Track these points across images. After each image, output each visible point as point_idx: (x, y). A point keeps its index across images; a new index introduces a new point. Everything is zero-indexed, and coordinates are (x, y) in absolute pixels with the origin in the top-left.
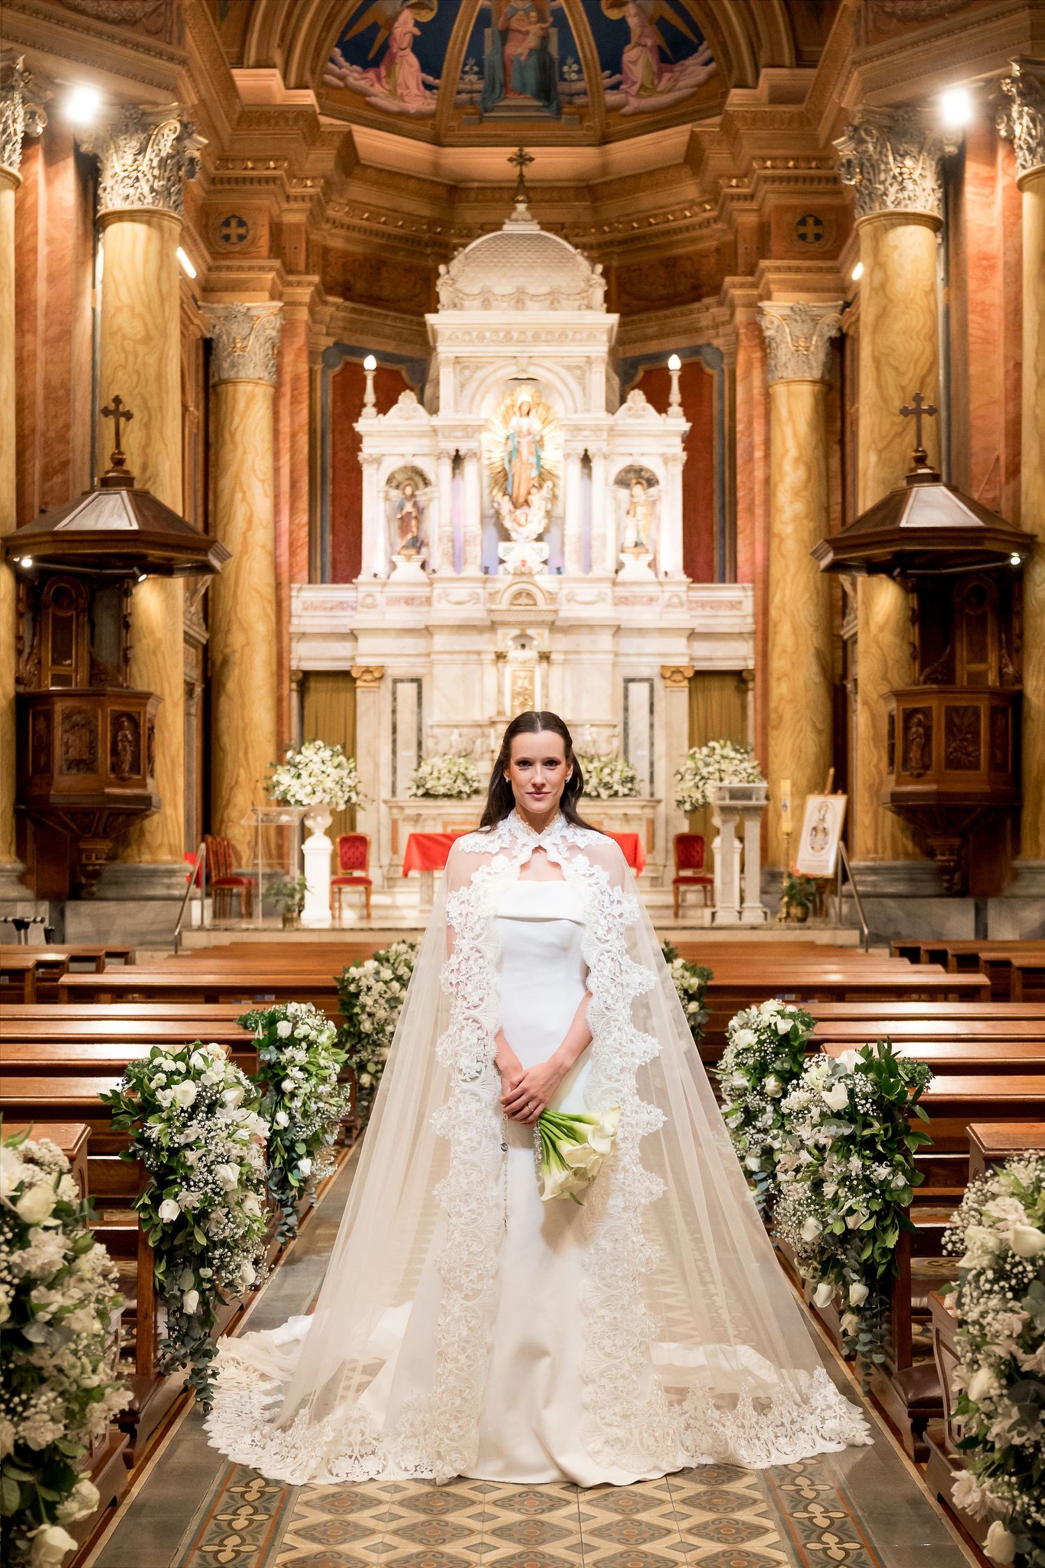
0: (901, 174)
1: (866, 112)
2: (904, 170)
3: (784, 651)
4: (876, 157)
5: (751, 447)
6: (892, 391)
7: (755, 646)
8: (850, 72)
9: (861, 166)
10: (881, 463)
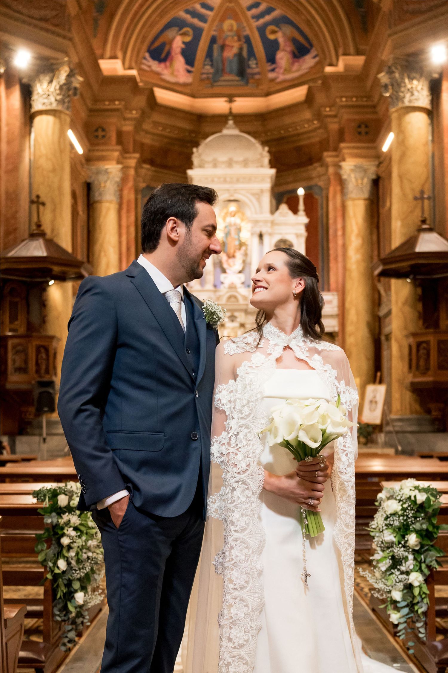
0: (412, 88)
1: (396, 58)
2: (414, 86)
4: (399, 80)
6: (408, 191)
8: (387, 40)
9: (392, 85)
10: (403, 226)
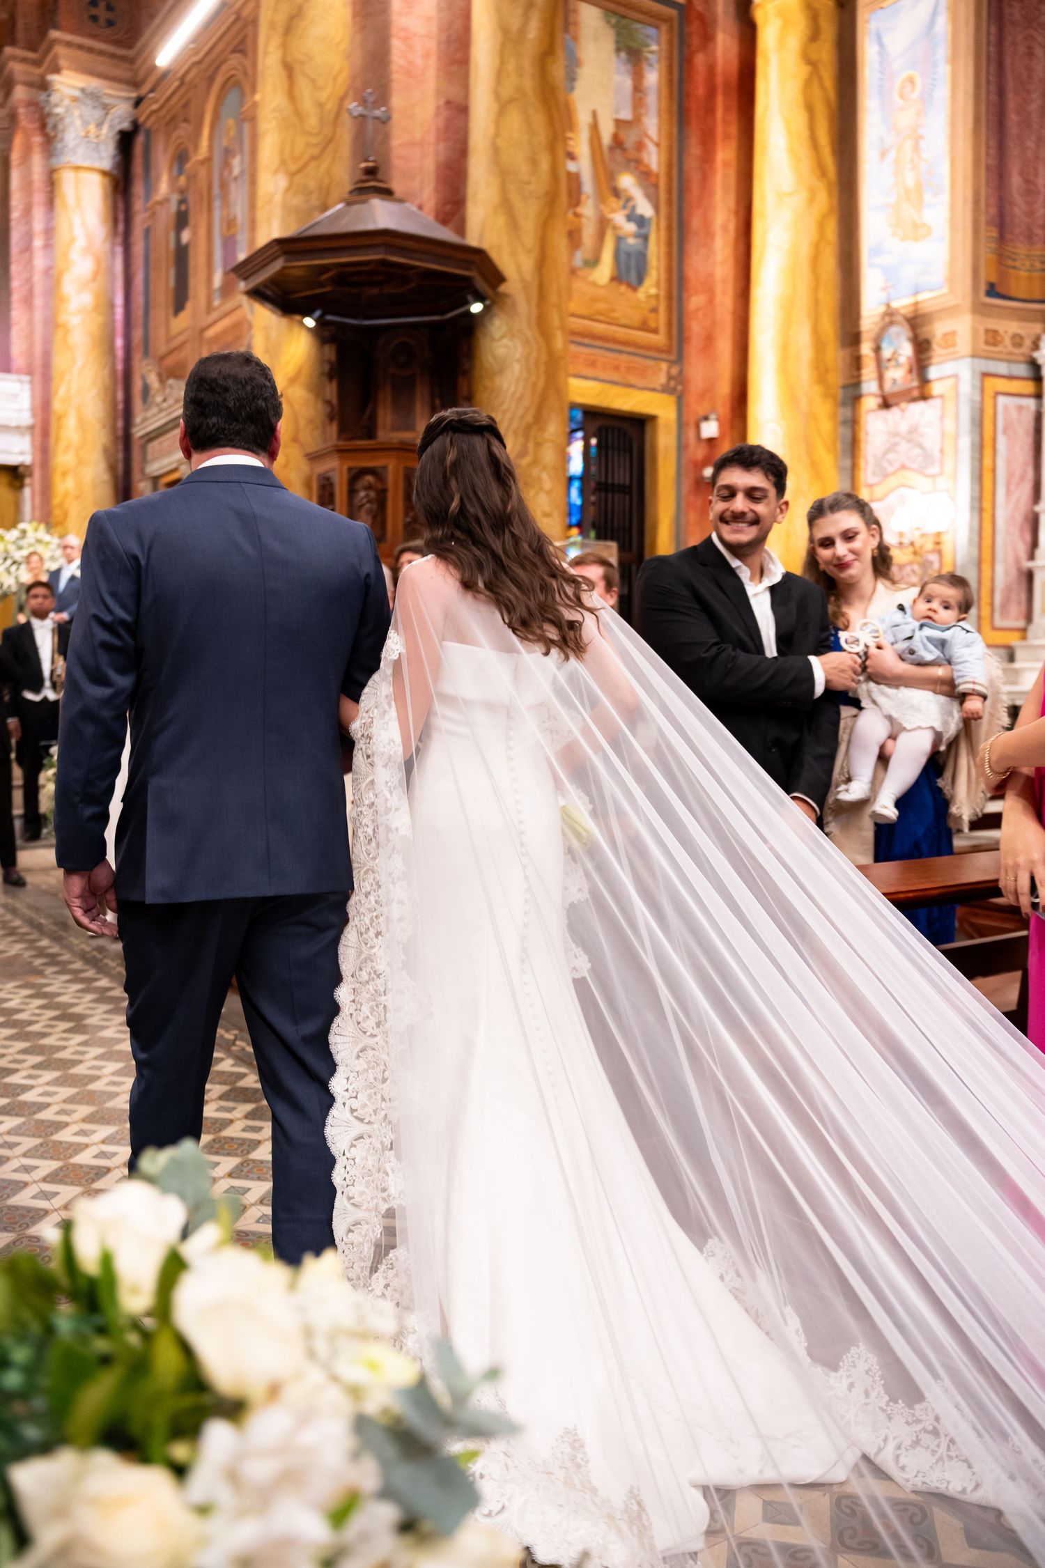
3: (68, 447)
5: (29, 236)
7: (33, 441)
